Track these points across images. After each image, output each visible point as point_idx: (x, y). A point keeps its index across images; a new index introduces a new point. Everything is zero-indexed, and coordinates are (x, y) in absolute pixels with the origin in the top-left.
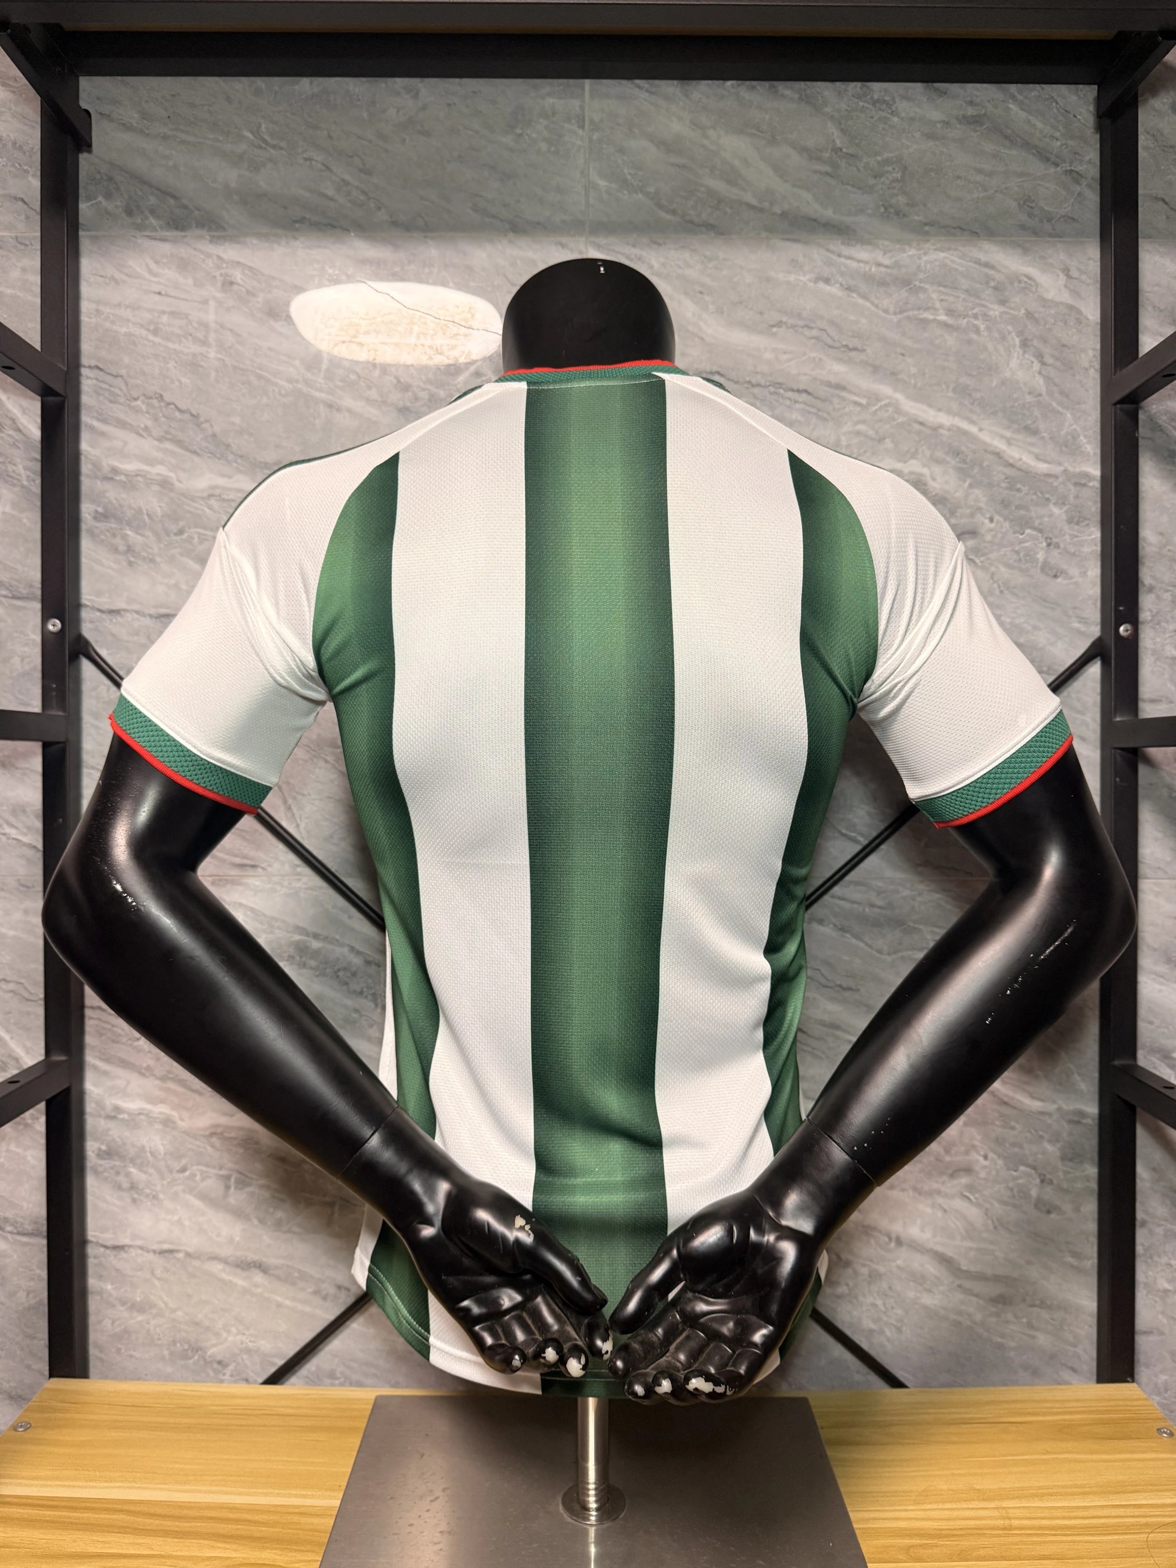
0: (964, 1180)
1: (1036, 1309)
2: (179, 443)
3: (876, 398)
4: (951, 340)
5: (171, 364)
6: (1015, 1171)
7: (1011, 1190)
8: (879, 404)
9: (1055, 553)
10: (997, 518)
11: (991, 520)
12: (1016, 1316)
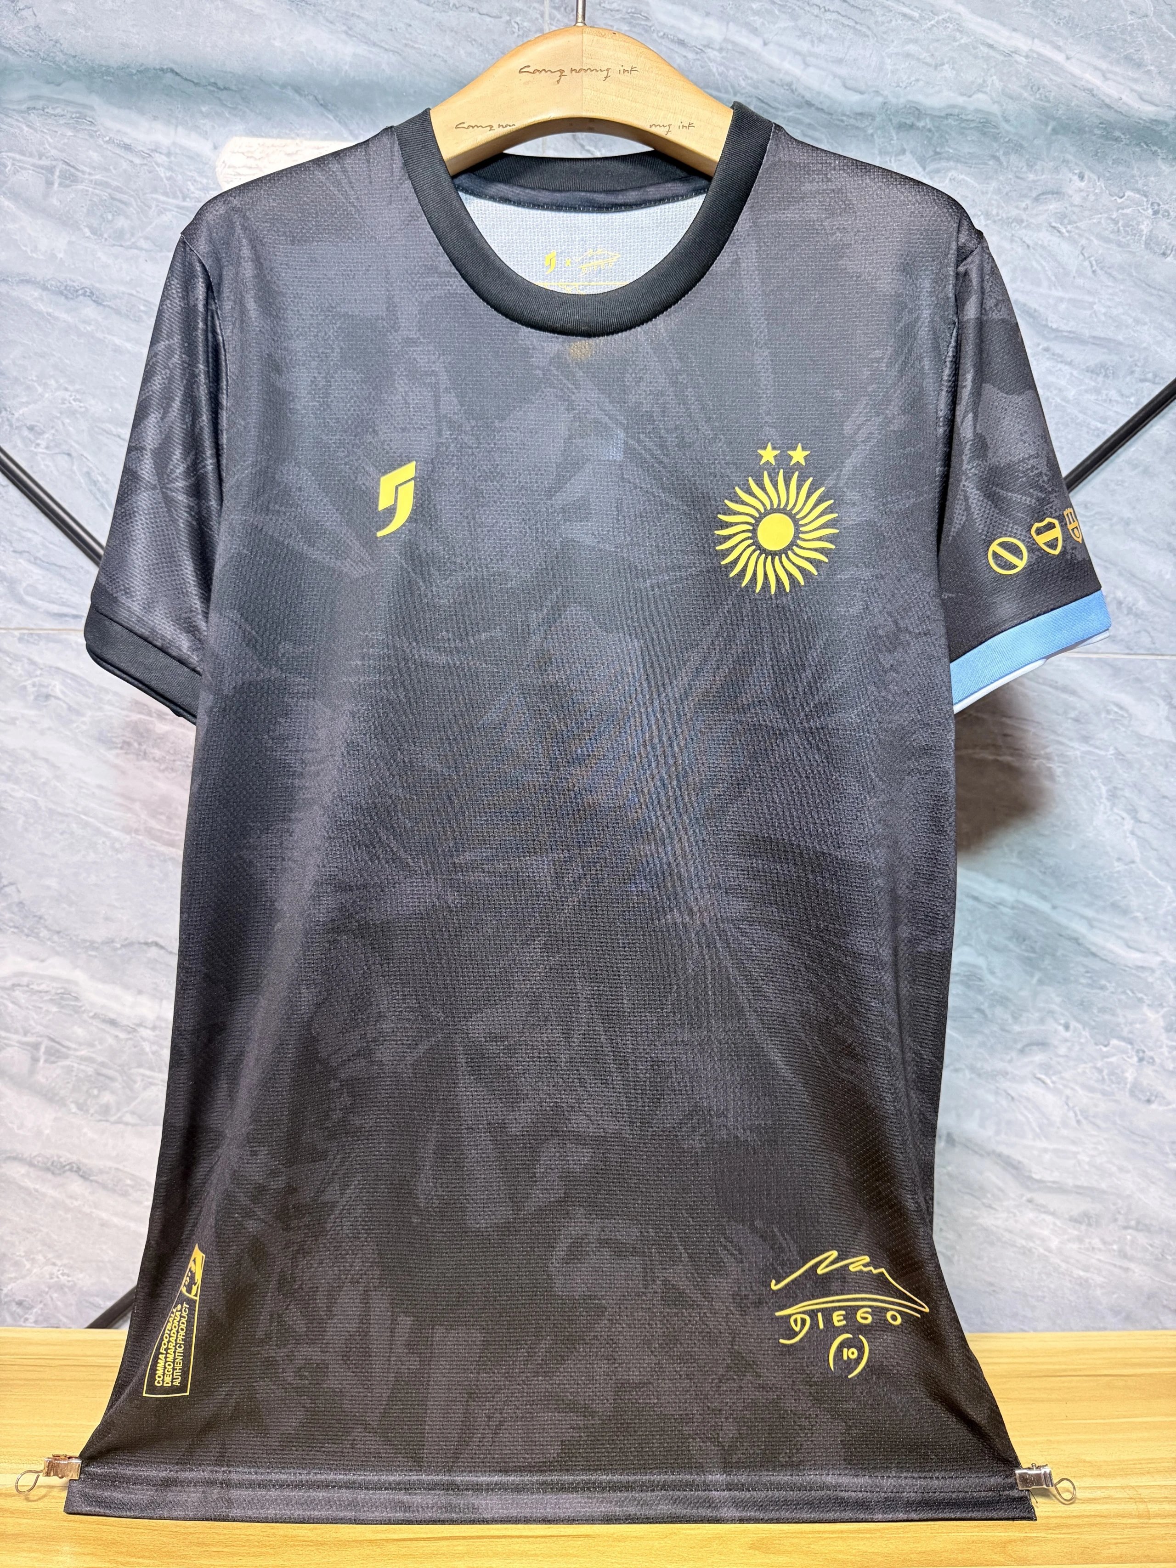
0: (1039, 1057)
1: (1130, 1231)
6: (1106, 1046)
7: (1100, 1071)
8: (936, 18)
9: (1164, 224)
10: (1087, 174)
11: (1081, 177)
12: (1105, 1243)
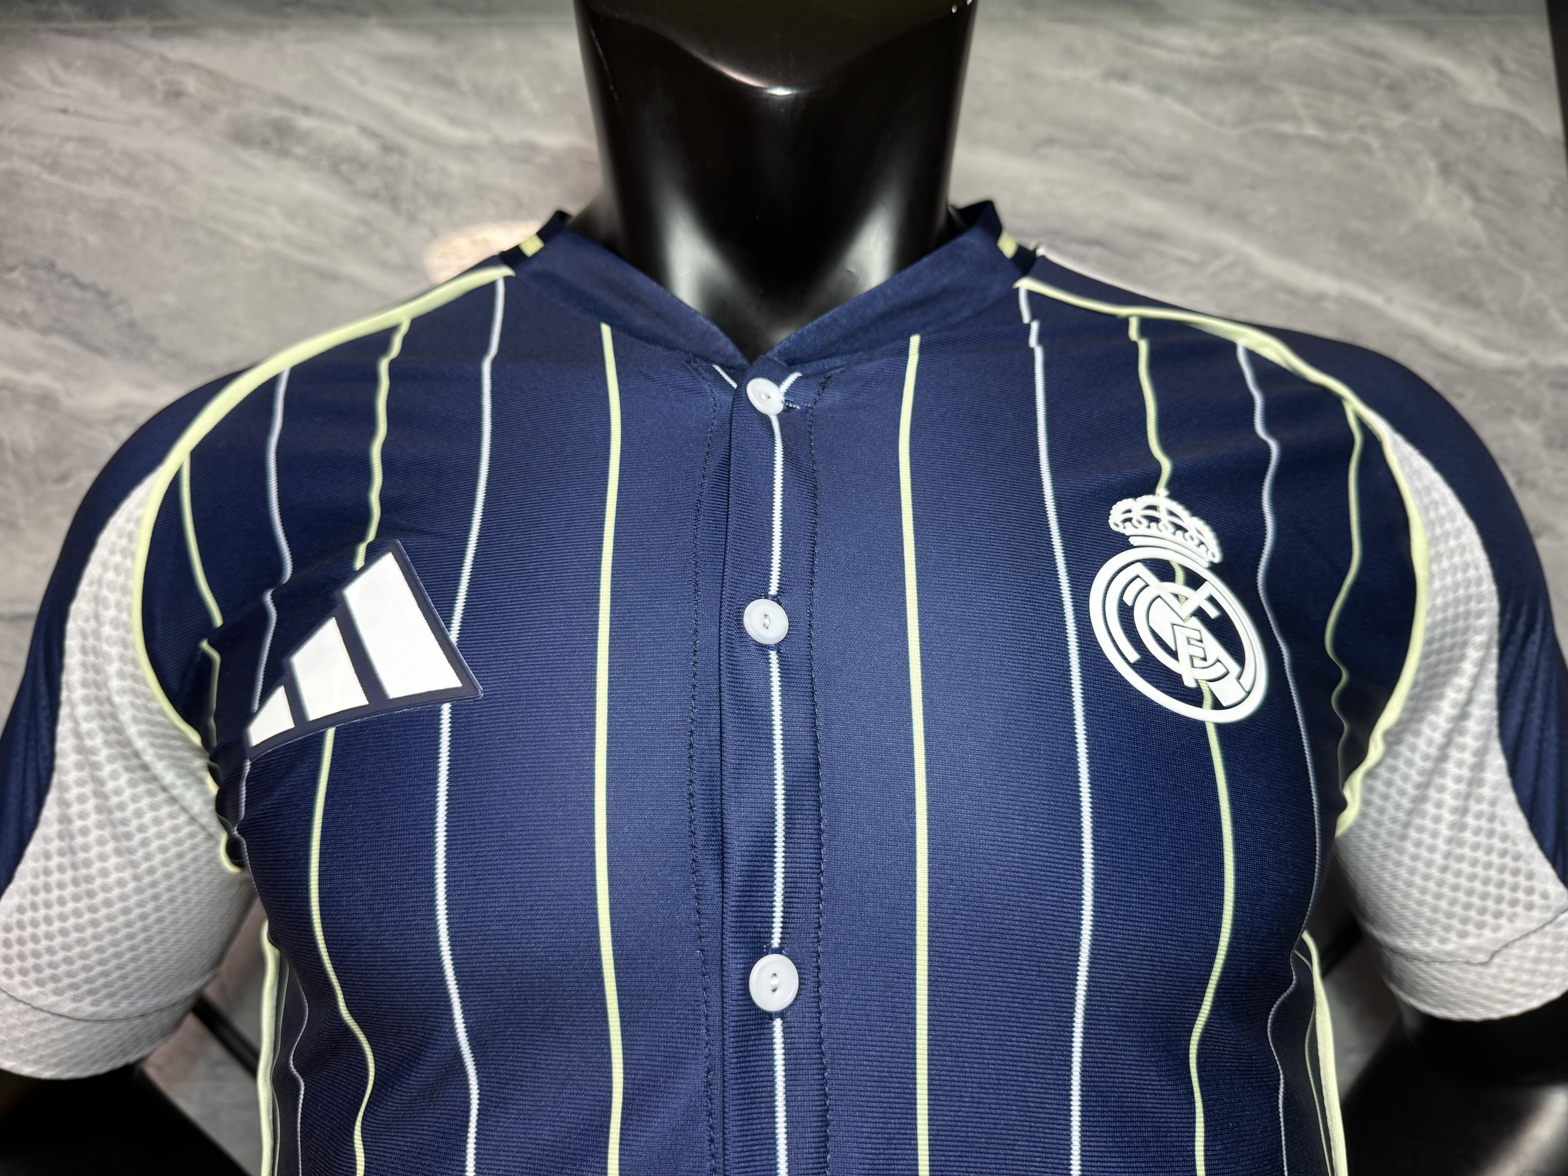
2: (76, 337)
3: (1213, 252)
4: (1327, 165)
5: (73, 217)
